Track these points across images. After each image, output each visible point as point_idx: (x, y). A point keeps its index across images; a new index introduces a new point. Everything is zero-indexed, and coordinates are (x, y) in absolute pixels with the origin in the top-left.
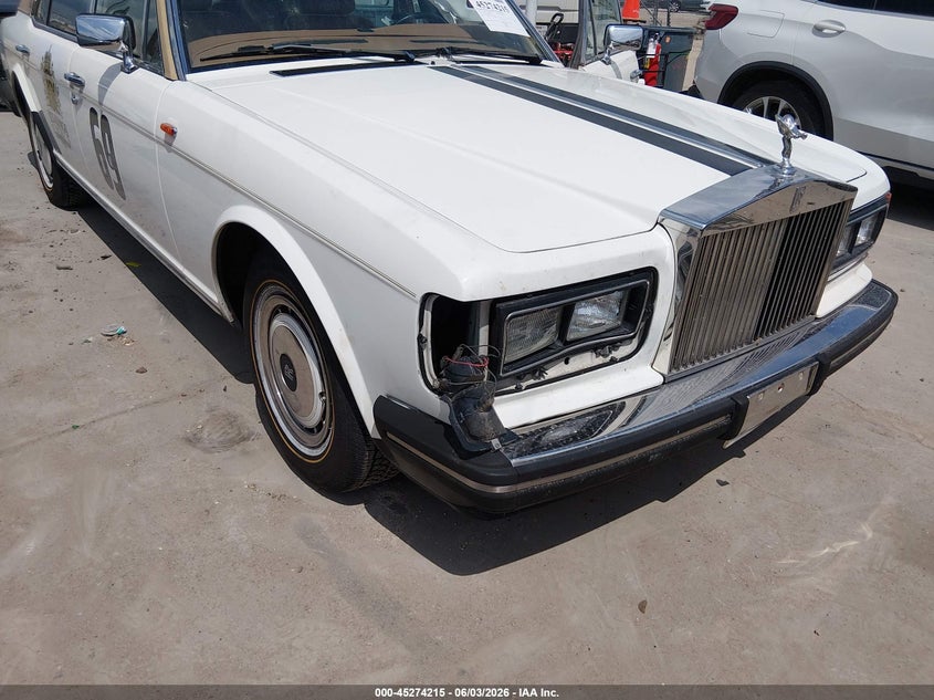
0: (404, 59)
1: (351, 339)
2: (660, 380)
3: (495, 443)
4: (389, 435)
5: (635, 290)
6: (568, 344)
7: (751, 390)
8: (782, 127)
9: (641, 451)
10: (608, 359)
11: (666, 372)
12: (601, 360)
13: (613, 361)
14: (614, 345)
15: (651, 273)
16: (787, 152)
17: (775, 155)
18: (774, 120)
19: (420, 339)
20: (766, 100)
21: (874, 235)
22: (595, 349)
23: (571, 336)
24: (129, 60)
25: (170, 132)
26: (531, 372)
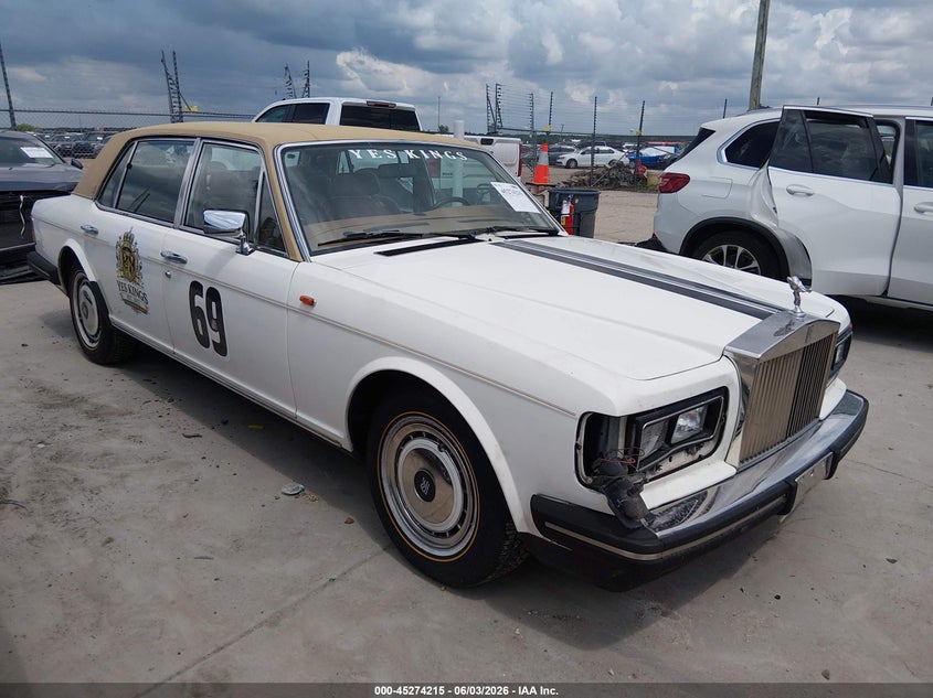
0: (468, 238)
1: (505, 453)
2: (735, 471)
3: (643, 521)
4: (547, 524)
5: (712, 405)
6: (673, 446)
7: (796, 475)
8: (792, 285)
9: (736, 524)
10: (697, 456)
11: (737, 465)
12: (690, 458)
13: (701, 458)
14: (699, 446)
15: (724, 391)
16: (797, 302)
17: (790, 306)
18: (786, 281)
19: (577, 446)
20: (724, 248)
21: (844, 356)
22: (688, 450)
23: (673, 441)
24: (246, 245)
25: (309, 302)
26: (652, 469)
